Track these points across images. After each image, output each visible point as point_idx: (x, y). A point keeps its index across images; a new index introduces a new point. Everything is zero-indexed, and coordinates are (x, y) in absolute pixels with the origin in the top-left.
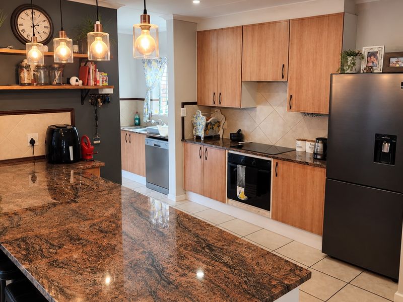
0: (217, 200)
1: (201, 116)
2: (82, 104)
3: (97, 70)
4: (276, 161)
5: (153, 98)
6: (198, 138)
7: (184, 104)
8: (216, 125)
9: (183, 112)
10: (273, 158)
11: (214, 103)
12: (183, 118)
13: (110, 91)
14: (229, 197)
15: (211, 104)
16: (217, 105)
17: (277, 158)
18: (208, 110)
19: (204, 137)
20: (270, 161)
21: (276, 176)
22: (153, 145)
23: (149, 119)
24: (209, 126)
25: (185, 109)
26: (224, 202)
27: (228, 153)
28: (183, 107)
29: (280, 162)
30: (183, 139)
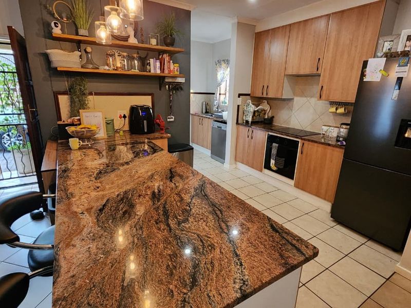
0: (257, 170)
1: (251, 104)
2: (160, 89)
3: (171, 61)
4: (303, 141)
5: (221, 93)
6: (247, 122)
7: (240, 95)
8: (263, 112)
9: (239, 101)
10: (302, 139)
11: (263, 94)
12: (238, 106)
13: (181, 80)
14: (265, 168)
15: (260, 95)
16: (265, 96)
17: (305, 140)
18: (258, 100)
19: (251, 122)
20: (298, 142)
21: (302, 153)
22: (217, 127)
23: (217, 108)
24: (256, 114)
25: (241, 98)
26: (261, 171)
27: (268, 134)
28: (239, 97)
29: (306, 143)
30: (237, 123)
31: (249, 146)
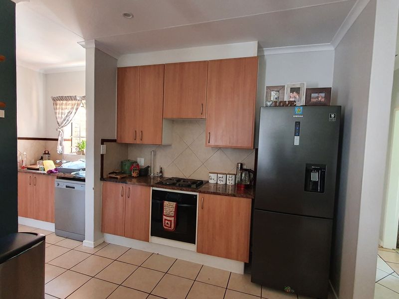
0: (140, 239)
7: (103, 141)
9: (103, 149)
10: (200, 192)
11: (135, 140)
12: (102, 156)
14: (152, 235)
15: (132, 141)
16: (138, 141)
20: (196, 196)
21: (202, 210)
22: (65, 187)
25: (105, 146)
26: (147, 240)
27: (153, 190)
28: (102, 144)
30: (102, 179)
31: (125, 209)
